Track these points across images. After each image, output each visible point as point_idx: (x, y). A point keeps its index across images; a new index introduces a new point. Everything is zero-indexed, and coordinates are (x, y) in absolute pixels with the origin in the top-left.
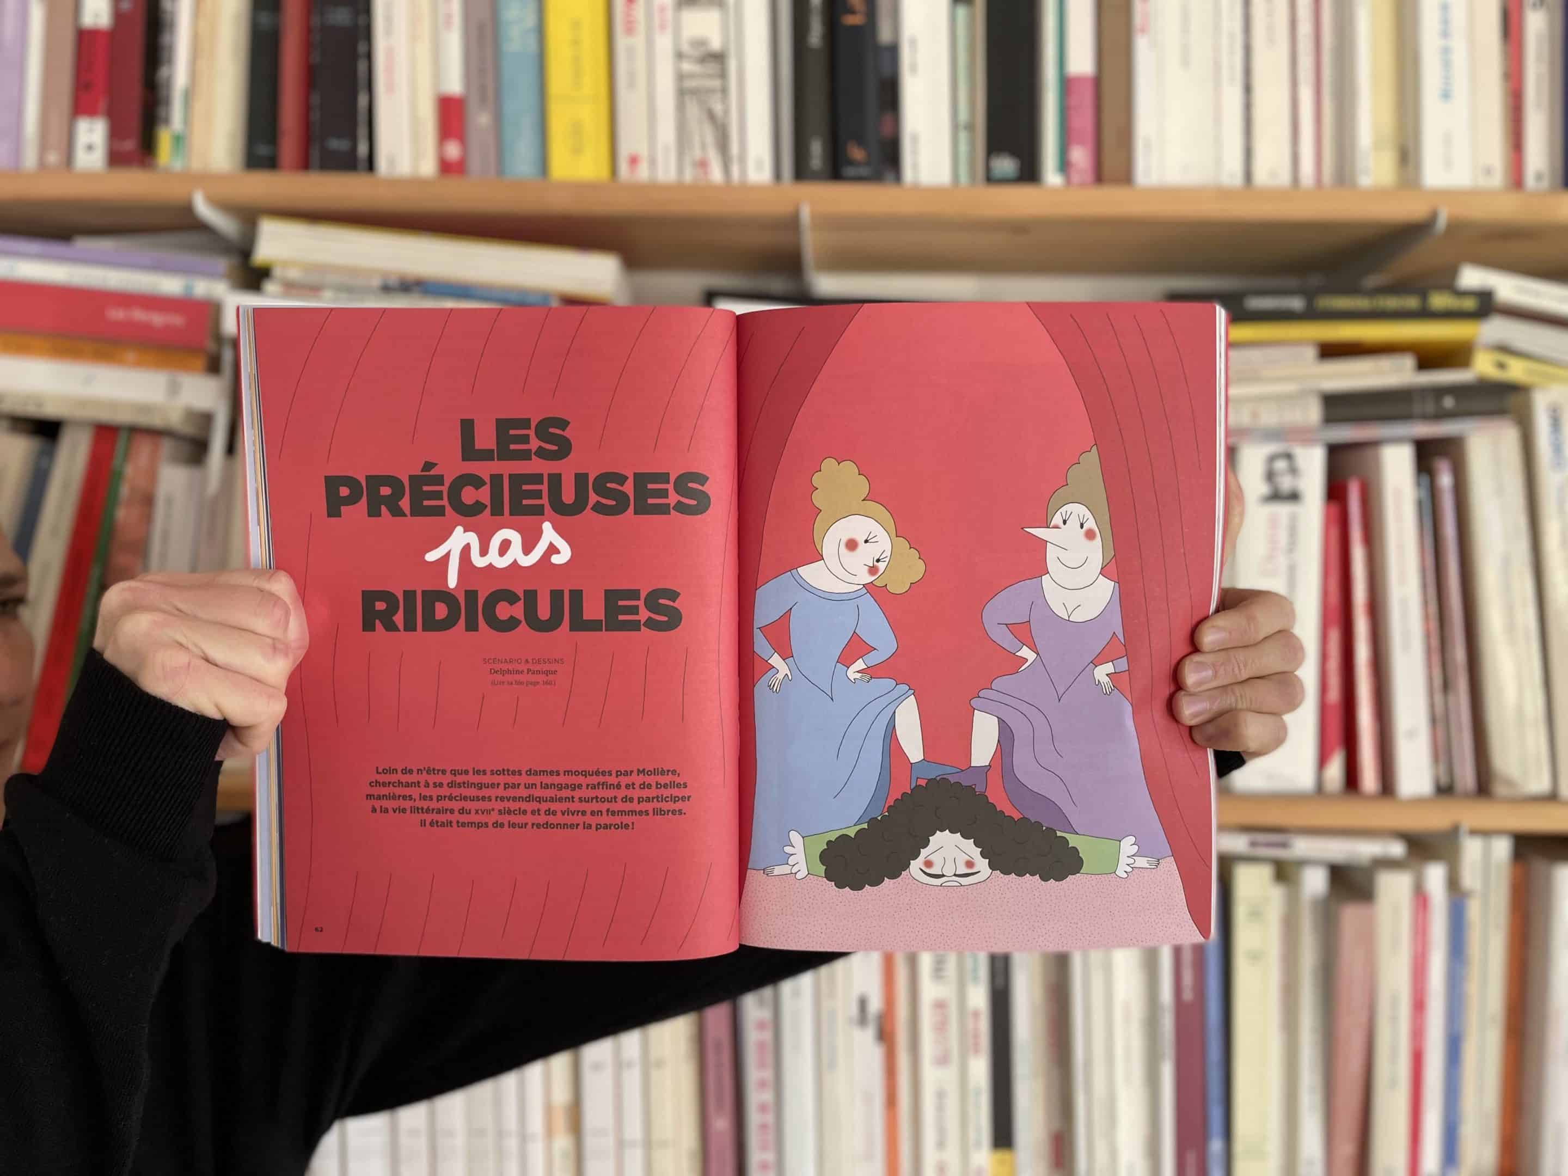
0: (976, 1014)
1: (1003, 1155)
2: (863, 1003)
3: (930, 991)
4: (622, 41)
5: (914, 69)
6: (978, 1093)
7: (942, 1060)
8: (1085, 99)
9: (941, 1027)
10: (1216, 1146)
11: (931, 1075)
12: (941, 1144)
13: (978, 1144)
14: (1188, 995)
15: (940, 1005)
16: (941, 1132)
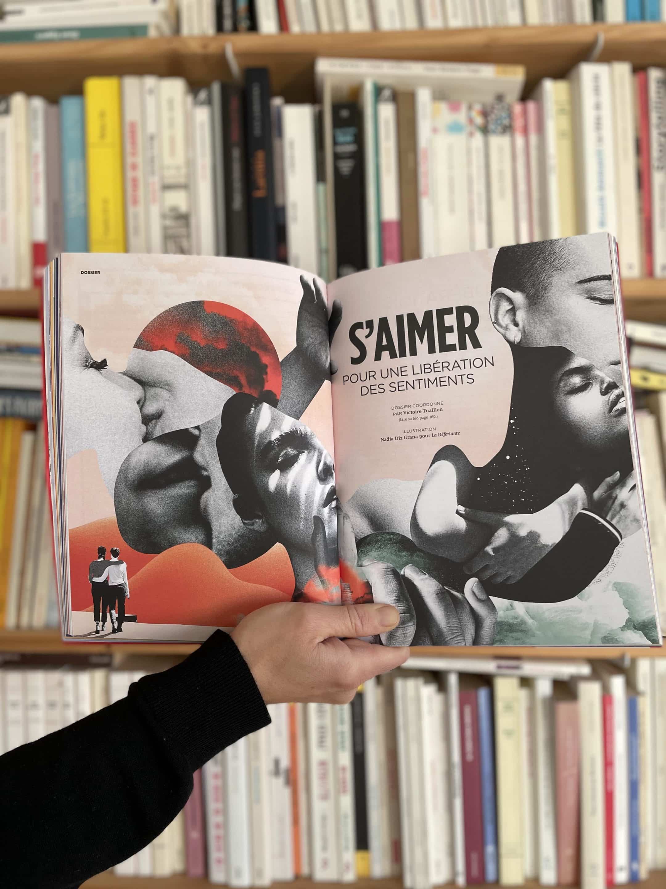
0: (344, 769)
1: (362, 854)
2: (277, 763)
3: (316, 755)
4: (131, 210)
5: (295, 219)
6: (346, 817)
7: (325, 797)
8: (393, 235)
9: (323, 777)
10: (490, 849)
11: (319, 807)
12: (325, 848)
13: (347, 848)
14: (470, 757)
15: (323, 764)
16: (325, 840)
